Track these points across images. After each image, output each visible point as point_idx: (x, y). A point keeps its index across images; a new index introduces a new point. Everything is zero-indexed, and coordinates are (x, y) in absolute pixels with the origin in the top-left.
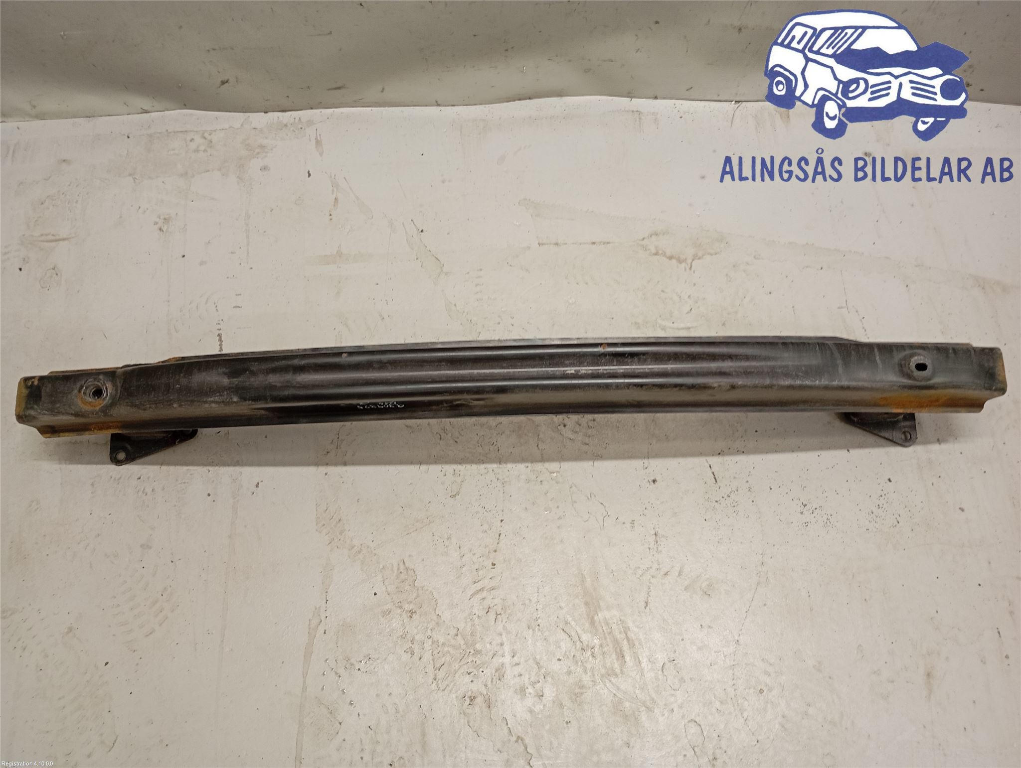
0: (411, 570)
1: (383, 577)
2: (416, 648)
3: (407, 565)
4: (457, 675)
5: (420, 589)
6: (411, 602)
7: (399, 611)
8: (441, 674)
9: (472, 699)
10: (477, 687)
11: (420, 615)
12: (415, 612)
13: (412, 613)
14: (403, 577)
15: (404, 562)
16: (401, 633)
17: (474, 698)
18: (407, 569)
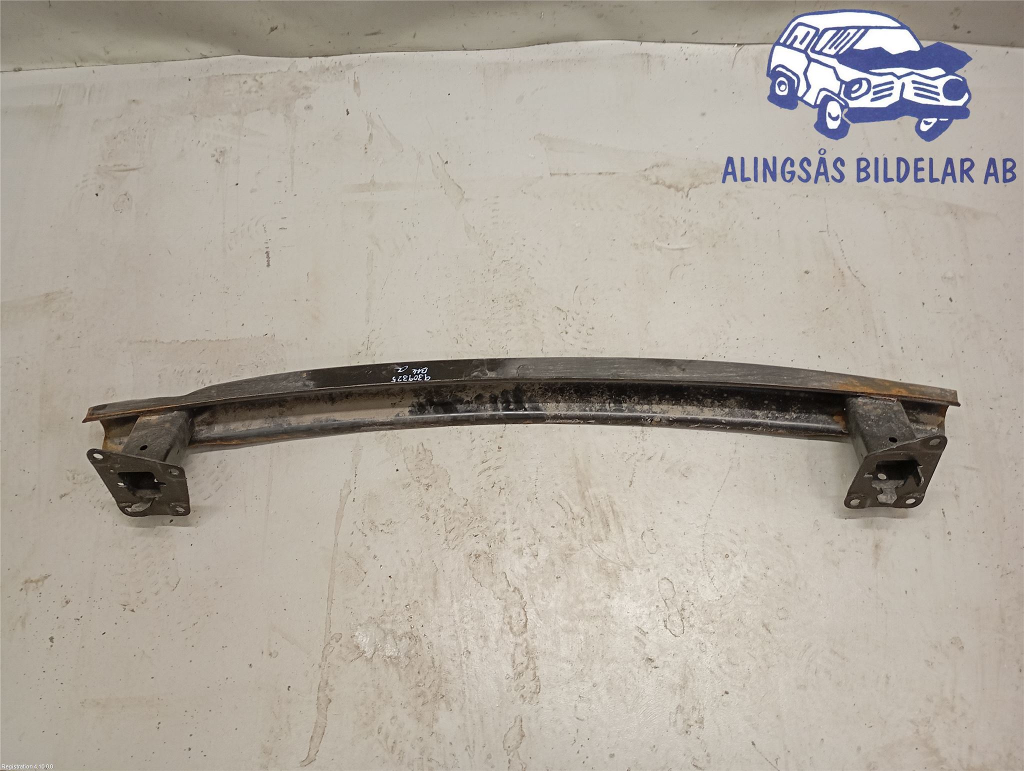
0: (429, 451)
1: (404, 456)
2: (431, 515)
3: (425, 447)
4: (465, 537)
5: (435, 467)
6: (428, 477)
7: (417, 484)
8: (452, 536)
9: (477, 557)
10: (482, 546)
11: (435, 488)
12: (430, 486)
13: (428, 486)
14: (421, 456)
15: (422, 445)
16: (419, 503)
17: (479, 556)
18: (425, 450)
